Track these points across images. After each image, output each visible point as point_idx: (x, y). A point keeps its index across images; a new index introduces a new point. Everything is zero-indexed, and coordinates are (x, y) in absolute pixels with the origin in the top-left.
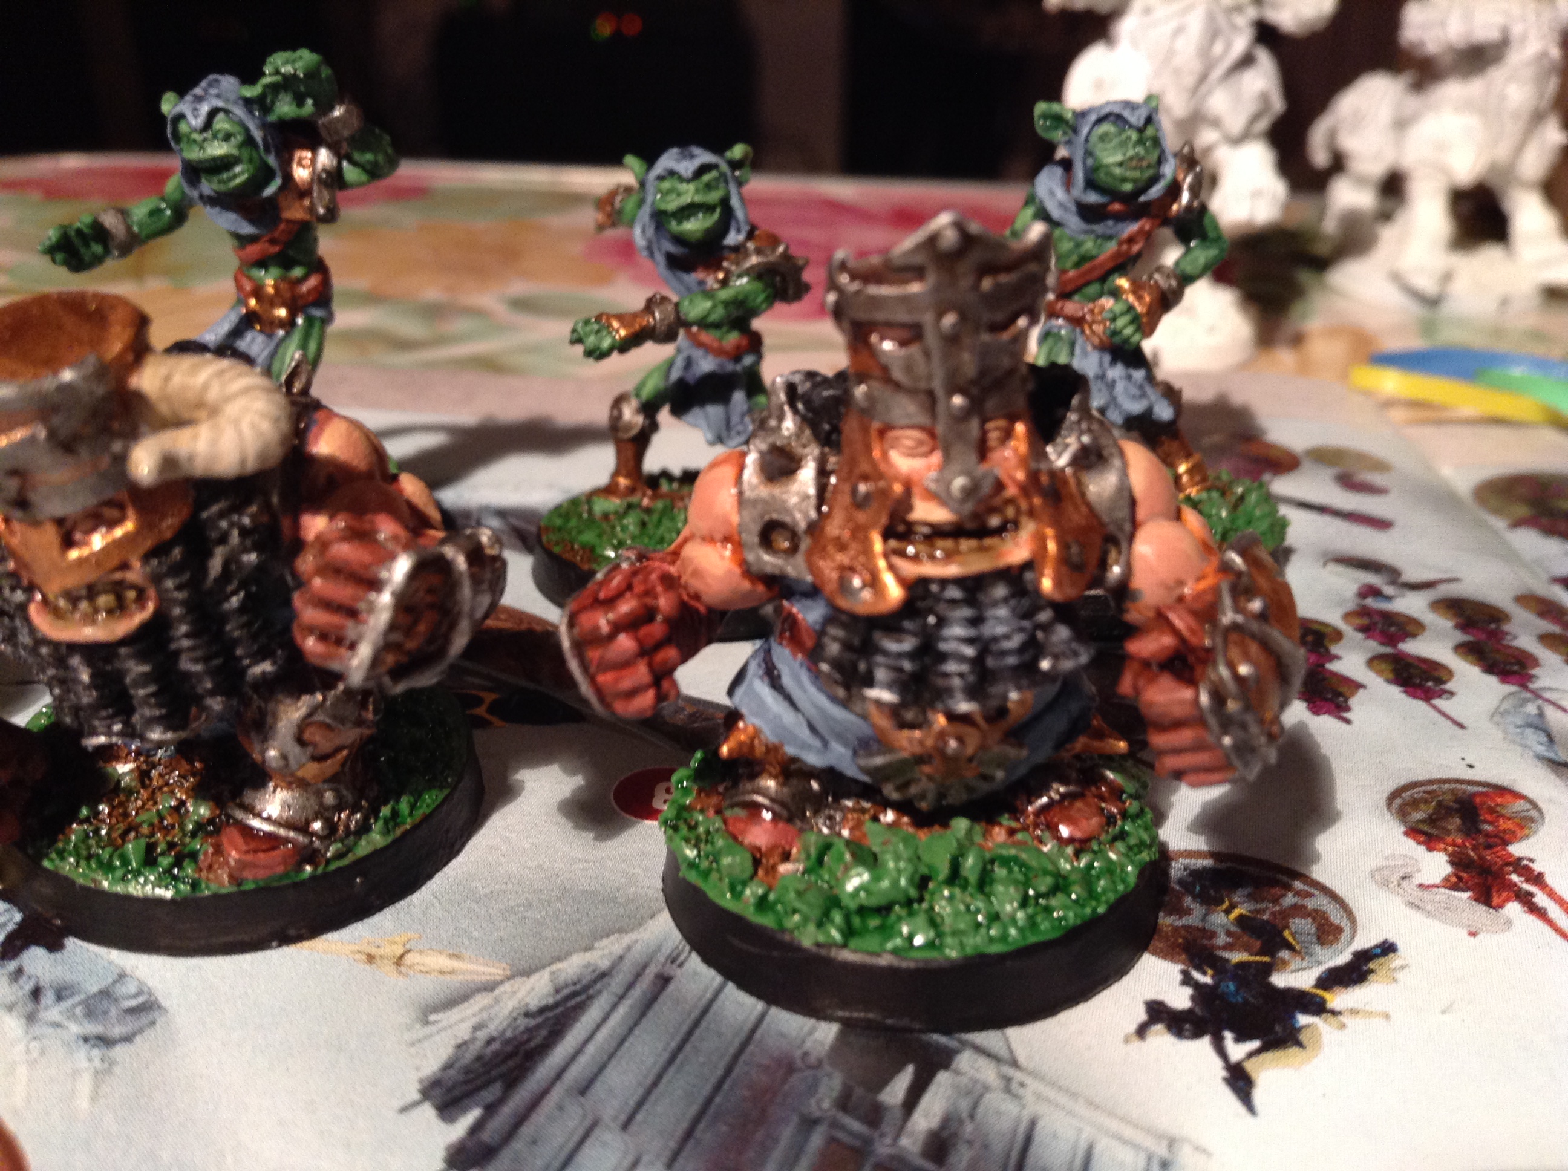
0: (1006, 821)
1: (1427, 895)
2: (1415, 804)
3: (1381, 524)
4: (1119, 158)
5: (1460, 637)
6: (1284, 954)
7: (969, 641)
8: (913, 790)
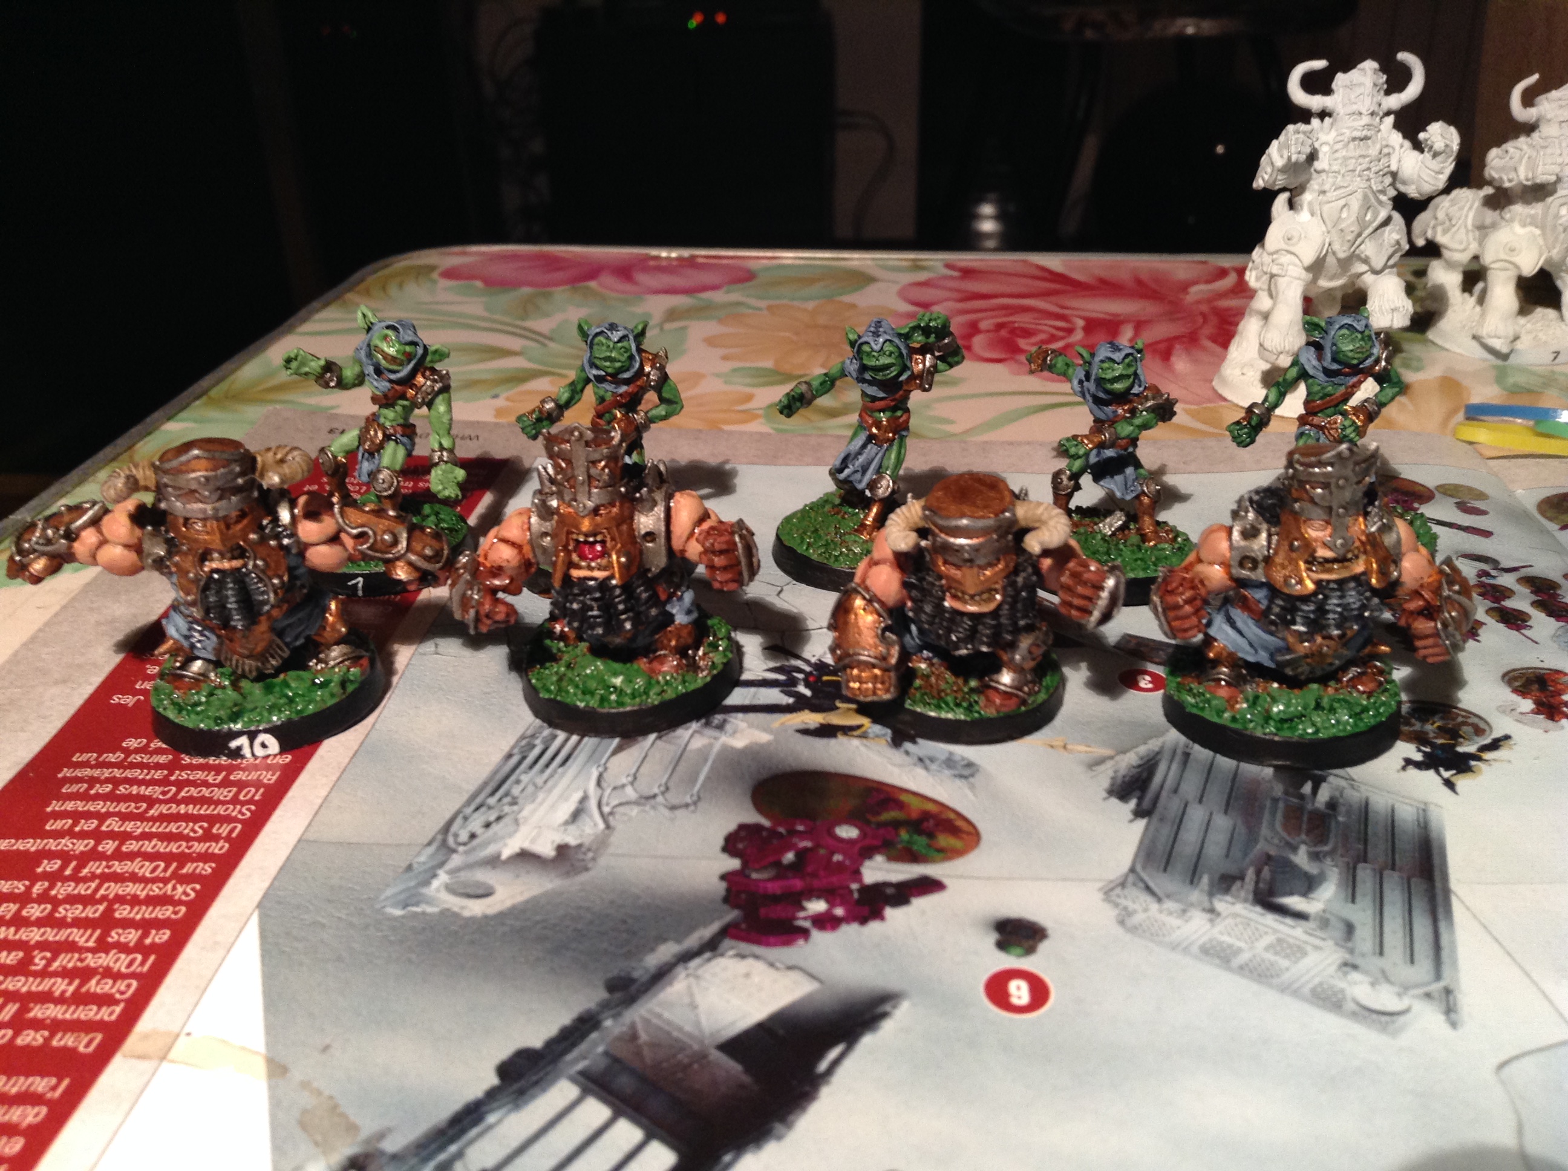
0: (1332, 683)
1: (1523, 717)
2: (1515, 679)
3: (1487, 534)
4: (1351, 347)
5: (1534, 598)
6: (1461, 740)
7: (1339, 605)
8: (1300, 670)
